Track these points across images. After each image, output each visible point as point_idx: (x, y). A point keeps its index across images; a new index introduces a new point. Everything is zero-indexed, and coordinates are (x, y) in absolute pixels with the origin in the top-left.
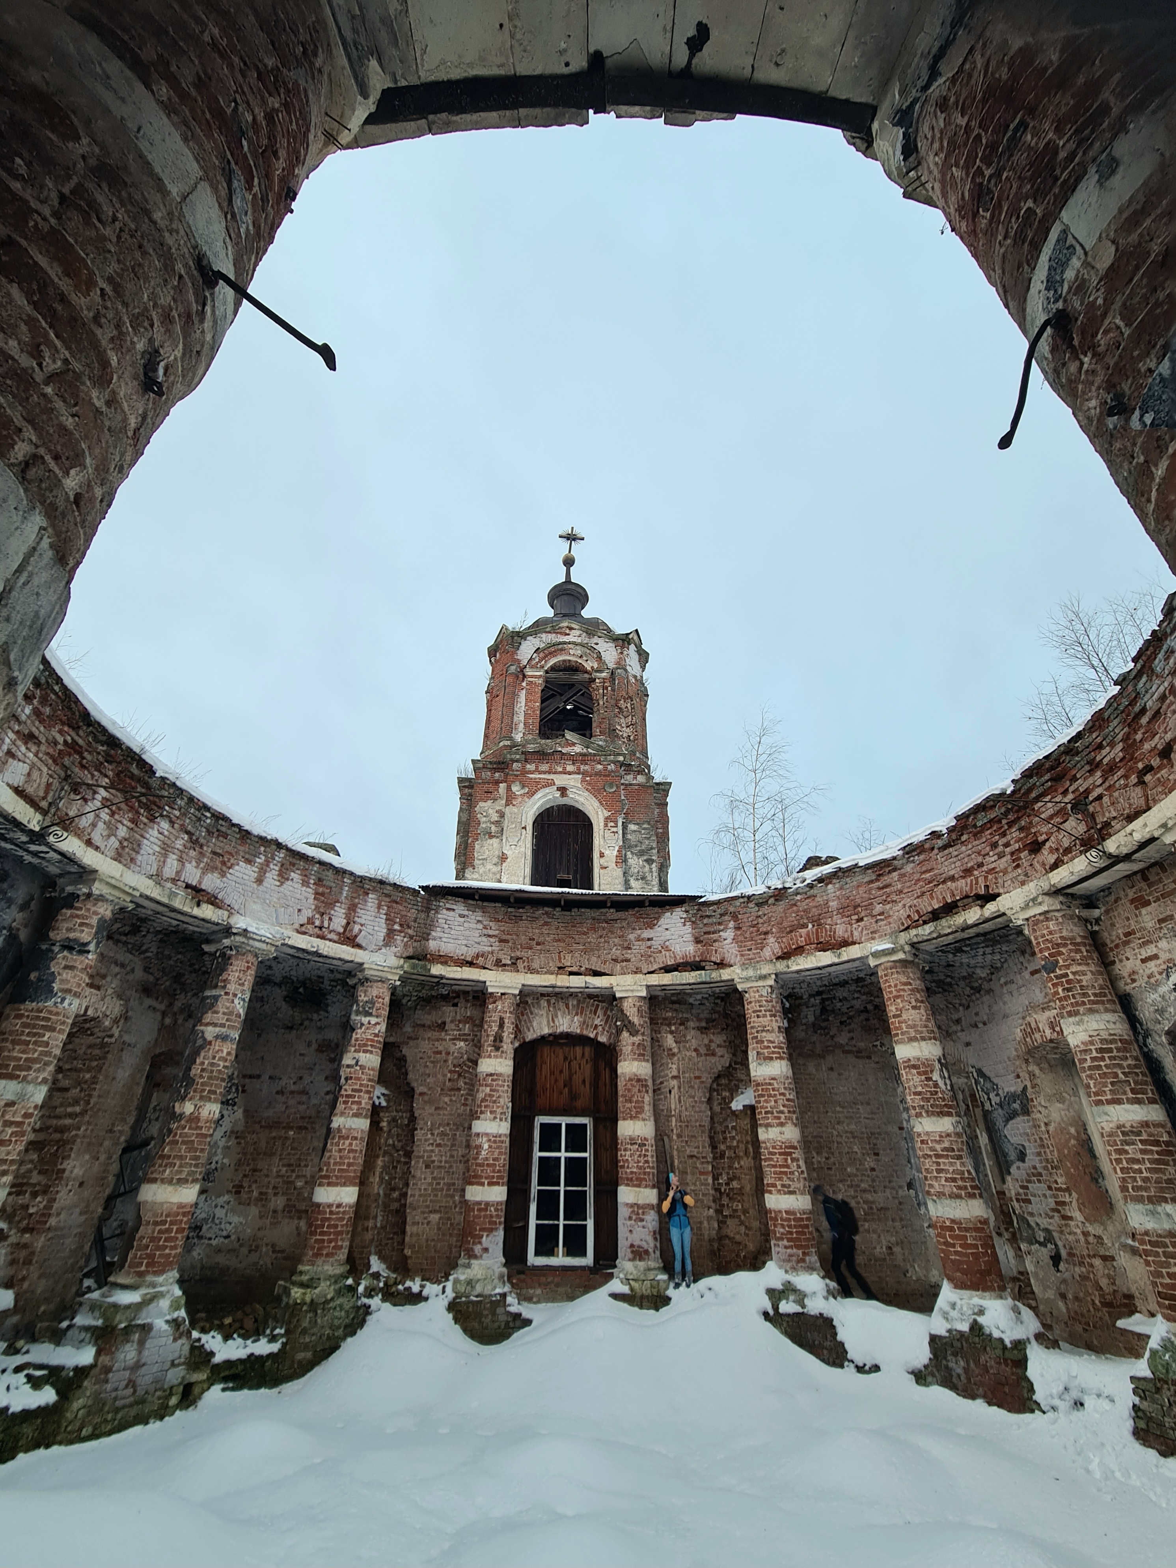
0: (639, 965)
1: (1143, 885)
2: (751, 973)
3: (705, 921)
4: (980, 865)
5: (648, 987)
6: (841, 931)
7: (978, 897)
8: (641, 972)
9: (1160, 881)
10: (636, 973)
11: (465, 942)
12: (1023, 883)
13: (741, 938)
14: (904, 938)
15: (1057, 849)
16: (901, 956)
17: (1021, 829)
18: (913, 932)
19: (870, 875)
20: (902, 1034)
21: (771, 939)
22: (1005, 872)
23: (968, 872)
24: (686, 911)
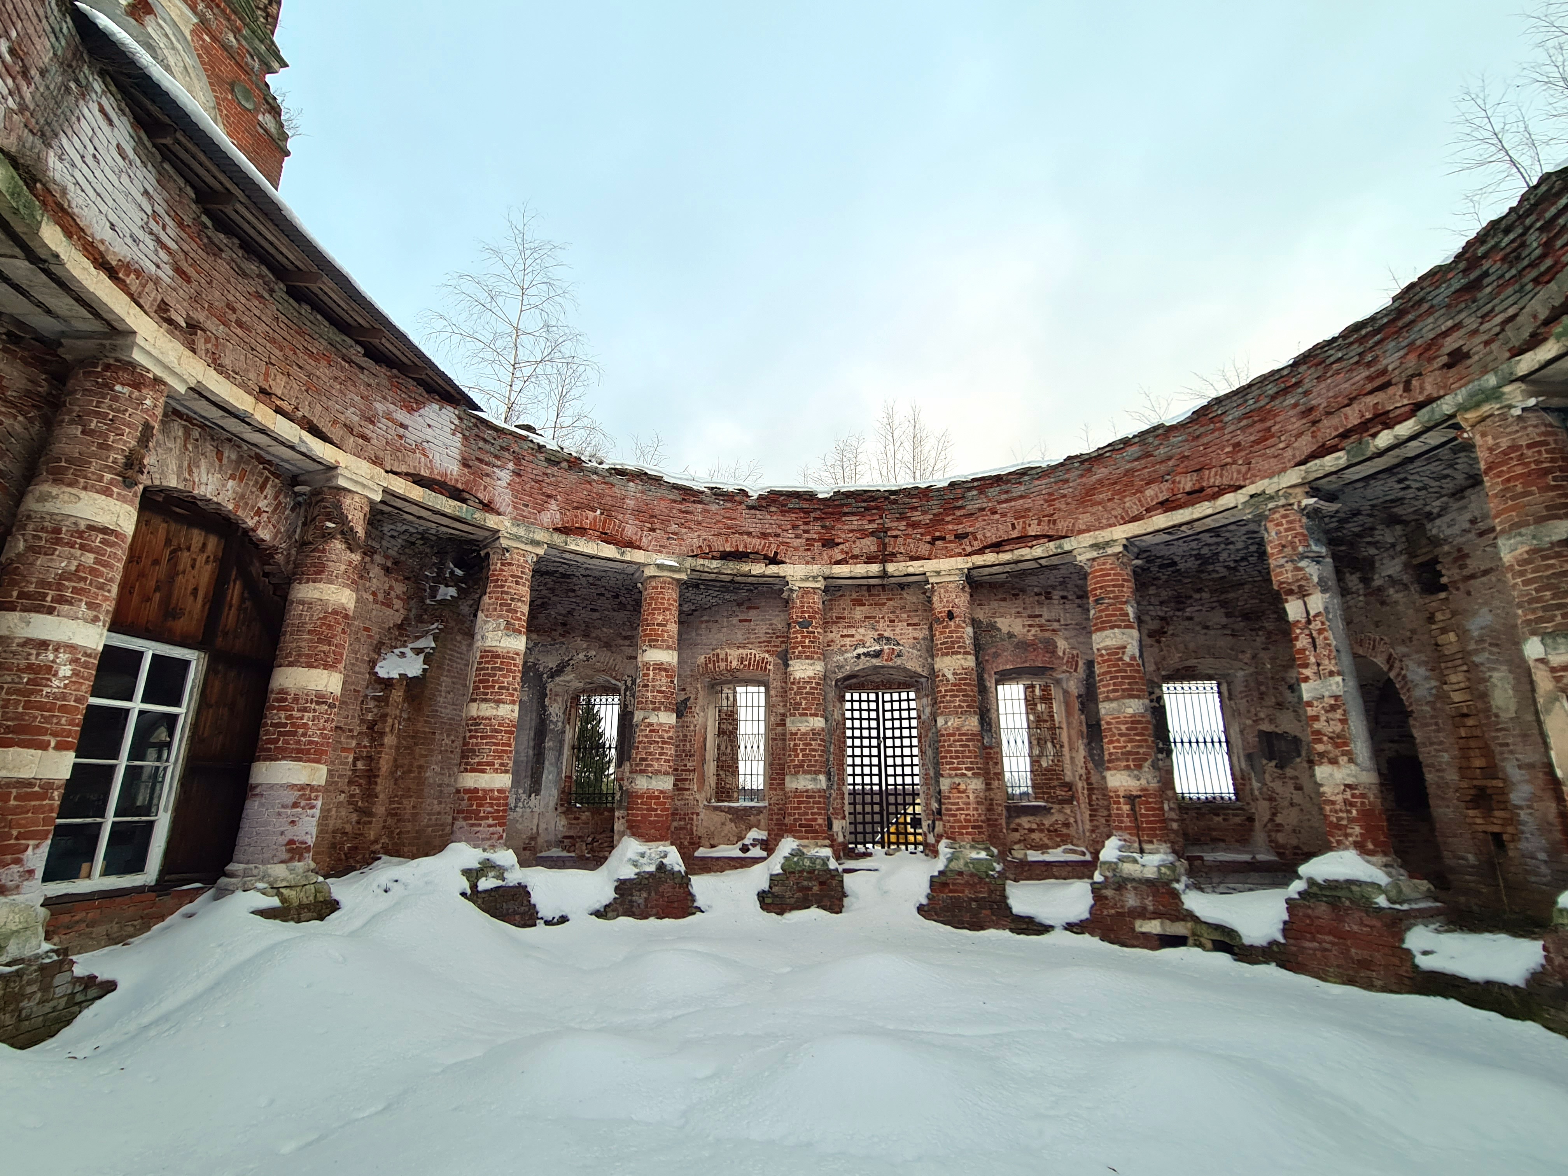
0: (381, 454)
1: (867, 594)
2: (521, 532)
3: (481, 444)
4: (777, 535)
5: (385, 491)
6: (630, 531)
7: (766, 557)
8: (381, 465)
9: (879, 595)
10: (374, 463)
11: (113, 218)
12: (807, 563)
13: (517, 487)
14: (689, 562)
15: (847, 553)
16: (683, 576)
17: (823, 527)
18: (701, 561)
19: (675, 495)
20: (663, 641)
21: (553, 505)
22: (796, 549)
23: (764, 535)
24: (460, 418)
